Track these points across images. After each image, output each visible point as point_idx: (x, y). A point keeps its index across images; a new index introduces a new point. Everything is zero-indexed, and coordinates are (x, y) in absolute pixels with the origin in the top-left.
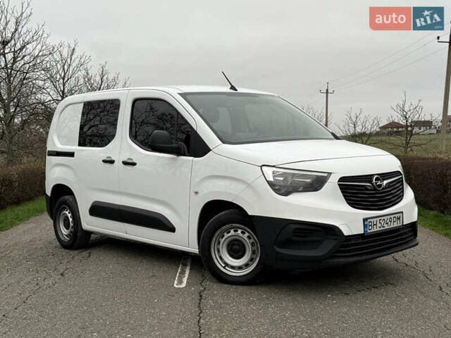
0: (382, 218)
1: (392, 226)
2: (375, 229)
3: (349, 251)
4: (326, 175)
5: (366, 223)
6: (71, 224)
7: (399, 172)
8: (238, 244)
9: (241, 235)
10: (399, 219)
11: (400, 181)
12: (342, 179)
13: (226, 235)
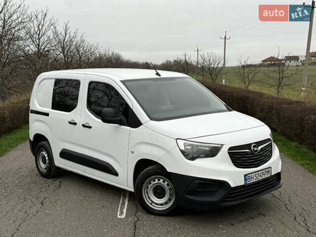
0: (257, 173)
1: (264, 177)
2: (252, 181)
3: (234, 197)
4: (220, 146)
5: (246, 177)
6: (47, 162)
7: (269, 139)
8: (160, 189)
9: (163, 183)
10: (268, 172)
11: (270, 145)
12: (231, 149)
13: (153, 183)
